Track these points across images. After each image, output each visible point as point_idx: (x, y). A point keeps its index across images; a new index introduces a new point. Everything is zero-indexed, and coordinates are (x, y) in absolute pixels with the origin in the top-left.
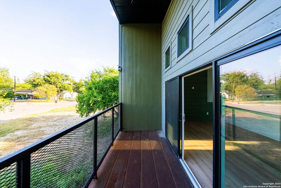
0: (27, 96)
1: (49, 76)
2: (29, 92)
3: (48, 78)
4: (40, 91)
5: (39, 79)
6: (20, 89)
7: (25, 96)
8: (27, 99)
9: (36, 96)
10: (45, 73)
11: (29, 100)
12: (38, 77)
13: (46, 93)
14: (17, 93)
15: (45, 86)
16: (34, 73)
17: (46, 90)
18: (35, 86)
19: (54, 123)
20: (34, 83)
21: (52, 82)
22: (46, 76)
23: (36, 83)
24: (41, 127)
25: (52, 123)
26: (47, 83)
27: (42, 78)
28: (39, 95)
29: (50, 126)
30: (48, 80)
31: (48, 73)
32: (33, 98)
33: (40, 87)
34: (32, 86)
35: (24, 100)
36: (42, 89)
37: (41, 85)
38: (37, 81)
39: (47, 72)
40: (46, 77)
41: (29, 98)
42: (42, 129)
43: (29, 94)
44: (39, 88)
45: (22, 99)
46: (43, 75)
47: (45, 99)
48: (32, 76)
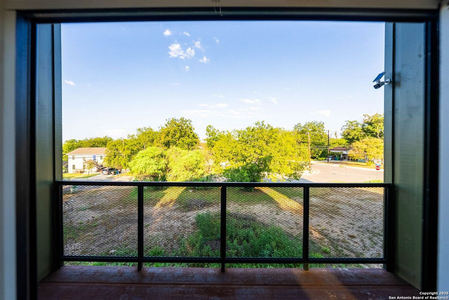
0: (342, 156)
1: (370, 124)
2: (345, 150)
3: (370, 126)
4: (356, 148)
5: (354, 130)
6: (336, 146)
7: (340, 156)
8: (342, 160)
9: (350, 155)
10: (365, 119)
11: (344, 161)
12: (353, 127)
13: (365, 151)
14: (332, 151)
15: (363, 140)
16: (348, 122)
17: (365, 147)
18: (351, 141)
19: (359, 202)
20: (349, 137)
21: (376, 133)
22: (366, 124)
23: (351, 137)
24: (338, 202)
25: (356, 202)
26: (368, 135)
27: (360, 127)
28: (355, 155)
29: (350, 205)
30: (369, 130)
31: (370, 118)
32: (349, 160)
33: (357, 142)
34: (347, 142)
35: (338, 161)
36: (359, 146)
37: (358, 139)
38: (352, 134)
39: (367, 118)
40: (367, 126)
41: (345, 158)
42: (338, 205)
43: (345, 152)
44: (356, 144)
45: (336, 160)
46: (362, 123)
47: (364, 161)
48: (346, 127)
